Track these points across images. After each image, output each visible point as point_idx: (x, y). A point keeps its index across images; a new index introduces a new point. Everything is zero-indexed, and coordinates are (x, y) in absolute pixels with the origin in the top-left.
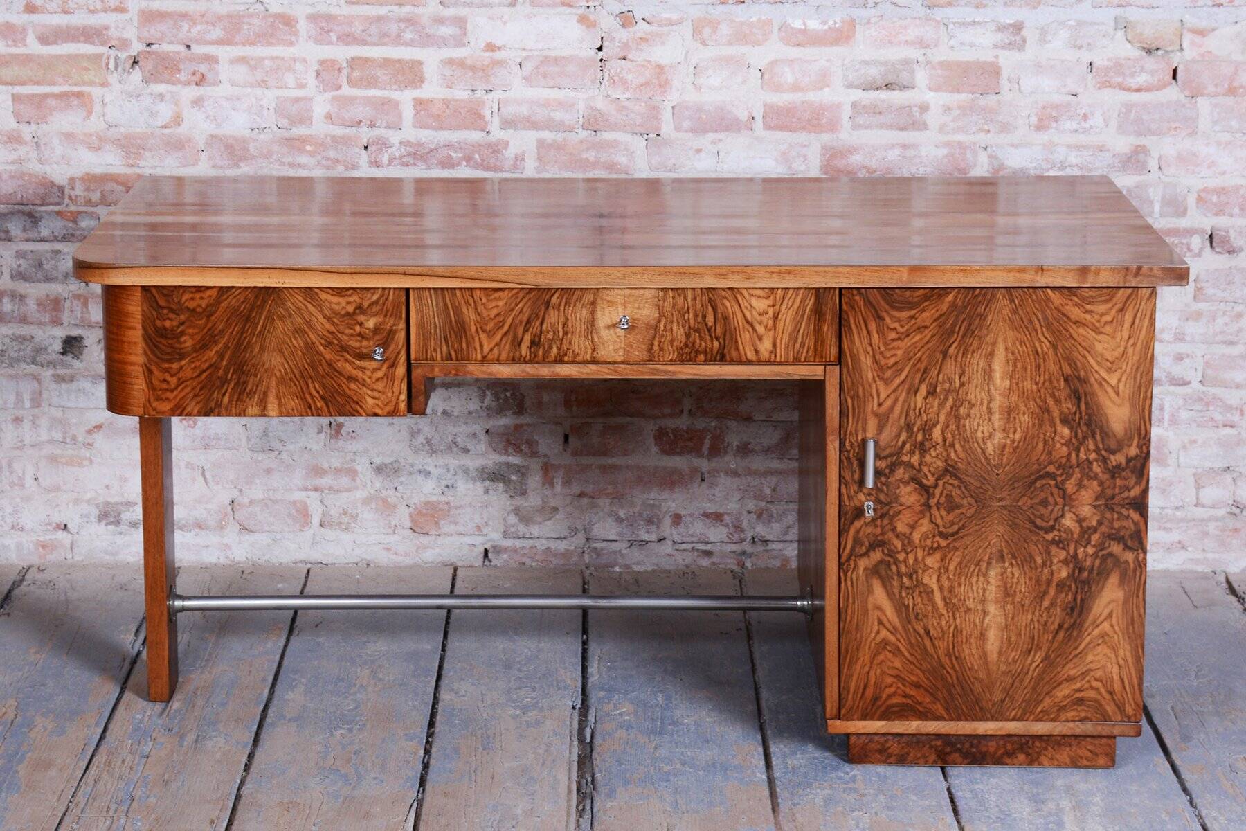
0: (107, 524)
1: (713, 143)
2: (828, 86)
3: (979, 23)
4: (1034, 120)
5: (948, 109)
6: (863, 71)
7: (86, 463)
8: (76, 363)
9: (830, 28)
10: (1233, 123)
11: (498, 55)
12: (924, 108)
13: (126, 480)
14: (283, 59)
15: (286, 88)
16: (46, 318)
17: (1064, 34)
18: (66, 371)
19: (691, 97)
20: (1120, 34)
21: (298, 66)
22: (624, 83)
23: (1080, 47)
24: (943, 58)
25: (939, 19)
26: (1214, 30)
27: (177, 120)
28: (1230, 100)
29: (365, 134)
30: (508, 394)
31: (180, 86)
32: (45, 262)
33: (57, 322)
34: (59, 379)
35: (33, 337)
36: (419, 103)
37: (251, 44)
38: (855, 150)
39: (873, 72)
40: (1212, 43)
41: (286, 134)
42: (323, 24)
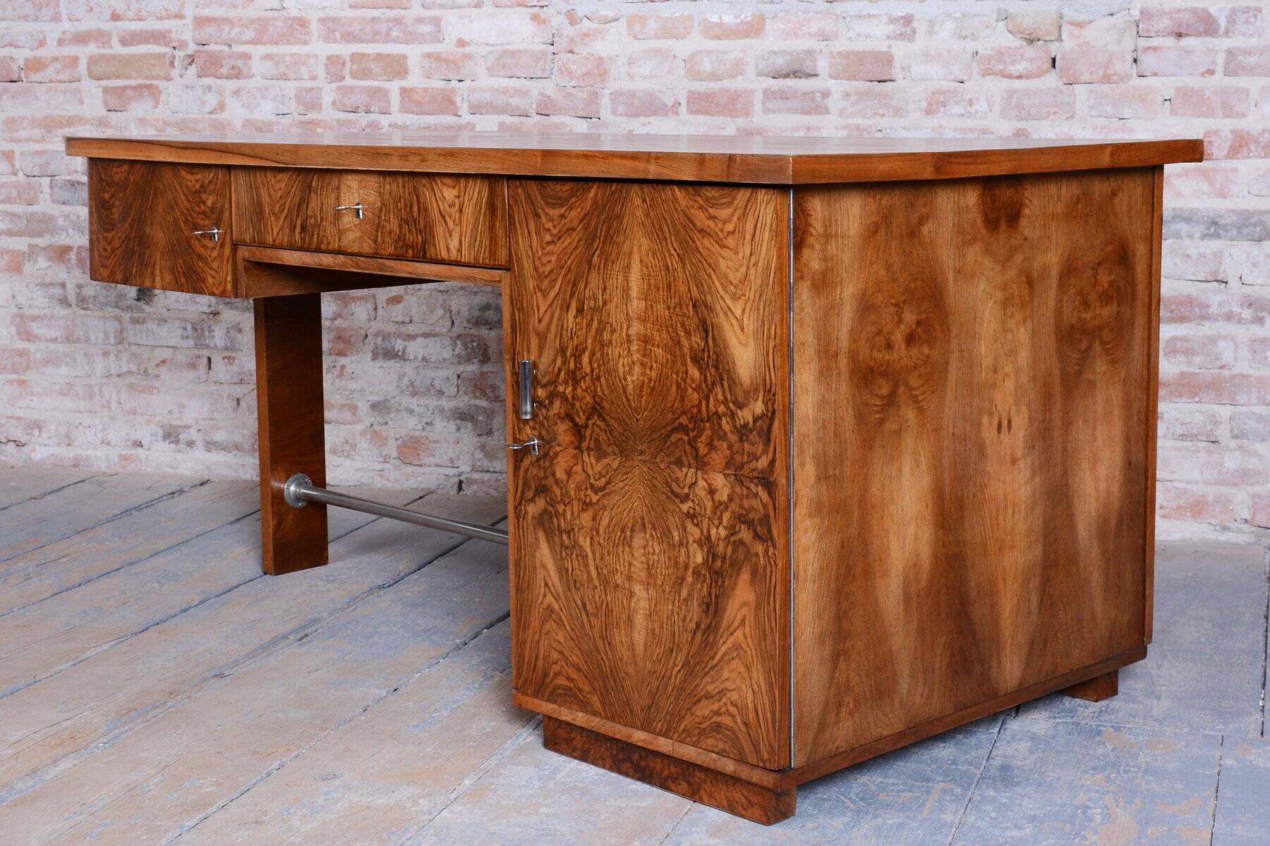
0: (170, 443)
1: (642, 125)
2: (741, 74)
3: (874, 16)
4: (924, 104)
5: (847, 95)
6: (772, 60)
7: (156, 391)
8: (147, 309)
9: (742, 21)
10: (1109, 109)
11: (468, 50)
12: (826, 94)
13: (183, 407)
14: (300, 55)
15: (302, 79)
17: (951, 25)
18: (141, 315)
19: (626, 85)
20: (1002, 25)
21: (311, 61)
22: (570, 72)
23: (965, 38)
24: (843, 48)
25: (838, 13)
26: (1089, 22)
27: (221, 106)
28: (1106, 88)
29: (363, 119)
30: (475, 344)
31: (223, 79)
34: (135, 321)
36: (405, 92)
37: (276, 43)
38: (765, 131)
39: (780, 61)
40: (1089, 34)
41: (302, 118)
42: (330, 25)
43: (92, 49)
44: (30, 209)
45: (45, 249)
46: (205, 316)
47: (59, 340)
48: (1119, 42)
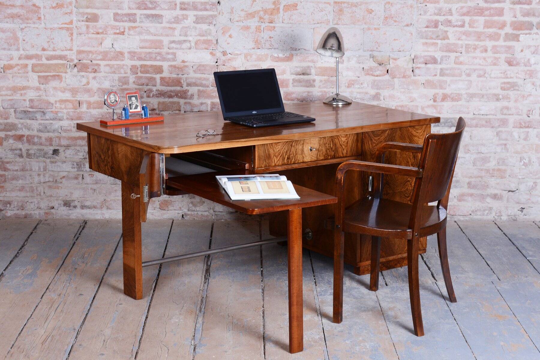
0: (66, 207)
2: (285, 74)
4: (347, 85)
5: (321, 81)
6: (296, 69)
7: (60, 188)
8: (57, 157)
9: (285, 56)
10: (405, 86)
12: (314, 81)
13: (72, 193)
14: (120, 65)
15: (121, 74)
16: (48, 143)
17: (355, 59)
18: (54, 160)
20: (371, 59)
21: (125, 67)
23: (360, 63)
24: (319, 66)
26: (399, 59)
27: (88, 83)
28: (404, 80)
29: (146, 88)
31: (89, 73)
32: (47, 126)
33: (51, 145)
34: (52, 162)
35: (44, 149)
36: (162, 79)
37: (111, 60)
38: (294, 93)
39: (299, 70)
40: (398, 62)
41: (121, 88)
42: (133, 54)
43: (34, 61)
44: (6, 121)
45: (12, 136)
46: (81, 160)
47: (19, 170)
48: (407, 65)
